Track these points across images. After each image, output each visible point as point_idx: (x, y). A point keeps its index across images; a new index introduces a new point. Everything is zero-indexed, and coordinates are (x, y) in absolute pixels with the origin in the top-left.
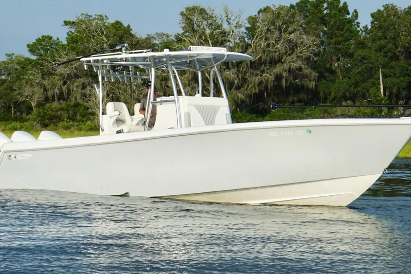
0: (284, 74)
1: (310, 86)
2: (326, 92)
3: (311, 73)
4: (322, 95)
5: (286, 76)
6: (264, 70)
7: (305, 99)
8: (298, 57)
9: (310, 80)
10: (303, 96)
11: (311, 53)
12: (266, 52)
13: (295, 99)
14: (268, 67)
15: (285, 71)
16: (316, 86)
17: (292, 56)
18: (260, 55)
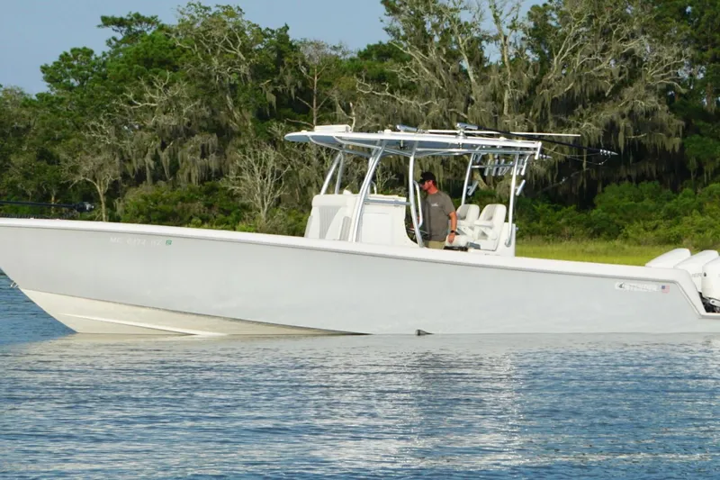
0: (622, 123)
1: (669, 147)
2: (701, 157)
3: (670, 121)
4: (693, 164)
5: (625, 127)
6: (582, 115)
7: (654, 173)
8: (648, 88)
9: (669, 136)
10: (648, 167)
11: (673, 80)
12: (584, 79)
13: (633, 174)
14: (588, 110)
15: (623, 117)
16: (682, 147)
17: (636, 85)
18: (572, 84)
